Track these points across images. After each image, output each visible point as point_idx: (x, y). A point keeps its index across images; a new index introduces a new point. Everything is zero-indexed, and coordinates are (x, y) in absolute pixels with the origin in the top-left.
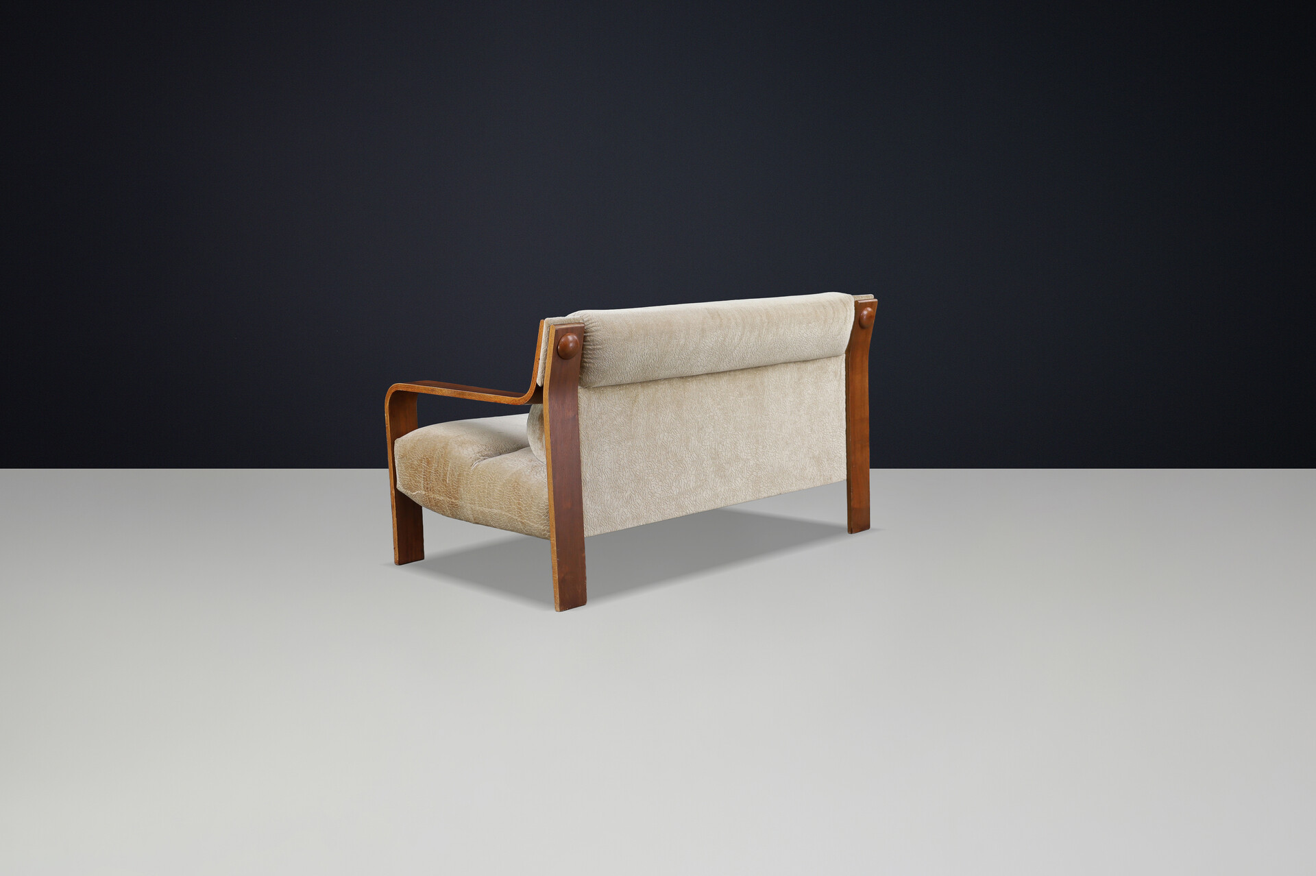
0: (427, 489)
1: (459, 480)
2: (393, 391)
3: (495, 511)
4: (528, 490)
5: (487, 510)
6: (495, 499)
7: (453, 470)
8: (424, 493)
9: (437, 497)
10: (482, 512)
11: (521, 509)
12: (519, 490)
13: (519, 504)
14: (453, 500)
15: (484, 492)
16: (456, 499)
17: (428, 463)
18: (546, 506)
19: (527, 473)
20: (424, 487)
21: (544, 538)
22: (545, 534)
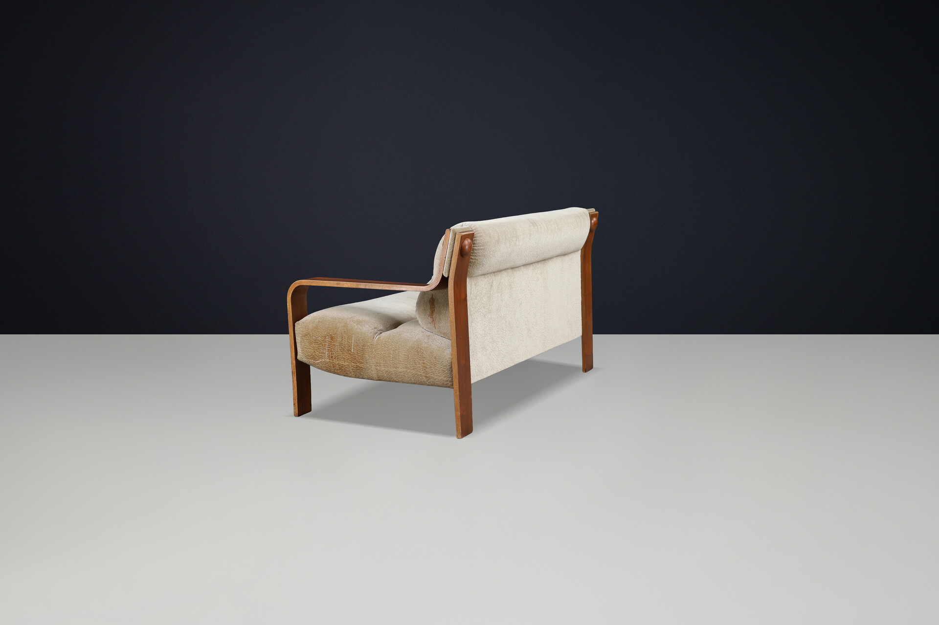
0: (332, 357)
1: (363, 350)
2: (296, 286)
3: (400, 370)
4: (431, 353)
5: (392, 370)
6: (400, 361)
7: (357, 343)
8: (328, 360)
9: (342, 363)
10: (387, 371)
11: (425, 367)
12: (423, 353)
13: (424, 363)
14: (358, 365)
15: (389, 357)
16: (362, 363)
17: (332, 338)
18: (449, 363)
19: (426, 341)
20: (329, 356)
21: (446, 387)
22: (448, 384)
